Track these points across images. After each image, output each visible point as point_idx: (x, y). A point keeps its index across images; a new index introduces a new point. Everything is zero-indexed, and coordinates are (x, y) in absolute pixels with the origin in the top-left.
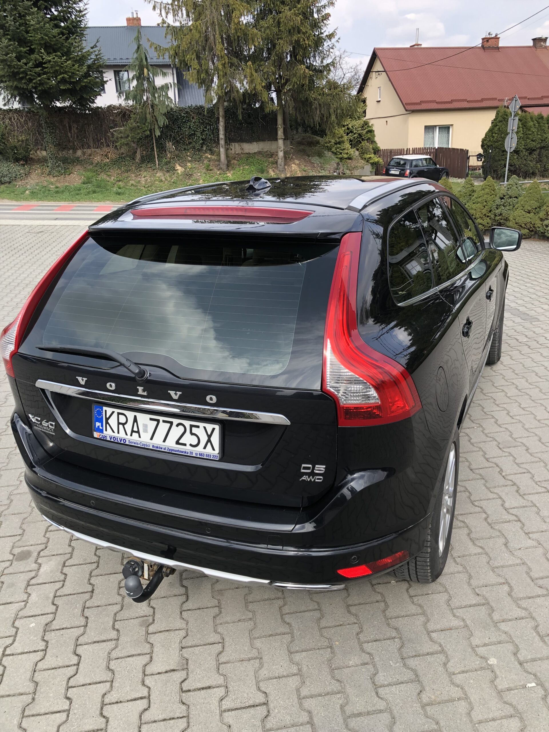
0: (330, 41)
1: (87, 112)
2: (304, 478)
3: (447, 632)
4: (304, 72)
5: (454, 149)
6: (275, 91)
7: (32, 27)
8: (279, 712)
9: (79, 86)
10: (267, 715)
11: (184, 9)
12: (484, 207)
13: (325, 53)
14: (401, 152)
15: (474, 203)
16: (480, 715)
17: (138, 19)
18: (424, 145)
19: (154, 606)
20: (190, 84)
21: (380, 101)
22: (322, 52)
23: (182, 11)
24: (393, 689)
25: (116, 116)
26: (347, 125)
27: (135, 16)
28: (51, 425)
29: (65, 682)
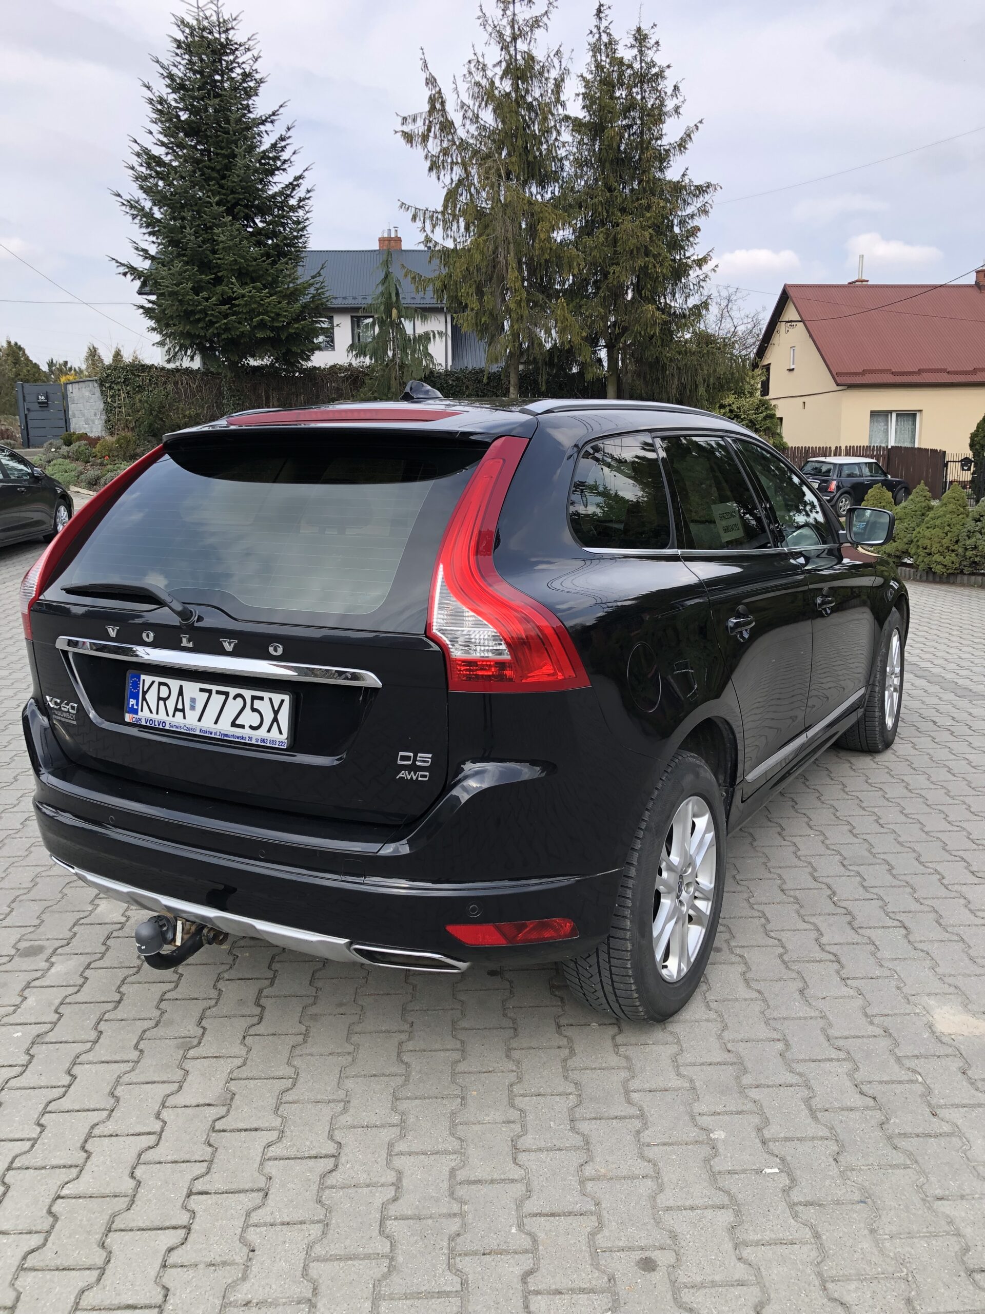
0: (700, 269)
1: (297, 374)
2: (403, 774)
3: (659, 1094)
4: (653, 315)
5: (919, 449)
6: (605, 347)
7: (221, 245)
8: (352, 1167)
9: (286, 334)
10: (332, 1171)
11: (461, 219)
12: (946, 534)
13: (692, 287)
14: (825, 452)
15: (928, 528)
16: (671, 1201)
17: (398, 240)
18: (870, 442)
19: (206, 1026)
20: (463, 331)
21: (793, 369)
22: (686, 286)
23: (458, 222)
24: (543, 1156)
25: (343, 381)
26: (730, 405)
27: (393, 235)
28: (73, 708)
29: (43, 1106)
